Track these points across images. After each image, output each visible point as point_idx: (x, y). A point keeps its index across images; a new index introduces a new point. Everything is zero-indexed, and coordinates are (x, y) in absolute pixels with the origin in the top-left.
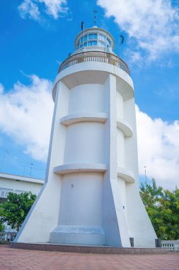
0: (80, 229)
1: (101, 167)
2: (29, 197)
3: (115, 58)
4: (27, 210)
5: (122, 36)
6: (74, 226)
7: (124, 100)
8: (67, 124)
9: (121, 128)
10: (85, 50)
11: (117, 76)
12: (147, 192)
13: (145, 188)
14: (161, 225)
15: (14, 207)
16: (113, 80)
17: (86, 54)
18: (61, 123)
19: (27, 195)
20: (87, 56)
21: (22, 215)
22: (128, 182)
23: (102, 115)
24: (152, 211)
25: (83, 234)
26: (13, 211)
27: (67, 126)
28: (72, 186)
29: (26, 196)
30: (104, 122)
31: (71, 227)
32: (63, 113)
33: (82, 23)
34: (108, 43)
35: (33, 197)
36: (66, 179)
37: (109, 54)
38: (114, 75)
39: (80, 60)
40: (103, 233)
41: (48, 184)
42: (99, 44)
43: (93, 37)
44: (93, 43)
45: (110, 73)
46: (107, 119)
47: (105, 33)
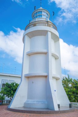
0: (37, 101)
1: (45, 74)
2: (15, 84)
3: (50, 23)
4: (15, 91)
5: (53, 12)
6: (34, 100)
7: (55, 42)
8: (30, 55)
9: (53, 55)
10: (37, 20)
12: (66, 81)
13: (65, 79)
15: (8, 89)
16: (49, 34)
18: (27, 54)
20: (38, 23)
21: (12, 93)
22: (57, 79)
23: (45, 51)
24: (68, 90)
25: (38, 104)
26: (8, 91)
27: (29, 55)
28: (33, 82)
29: (13, 84)
30: (46, 53)
31: (33, 100)
32: (28, 50)
33: (35, 7)
34: (47, 16)
35: (17, 85)
36: (30, 79)
37: (47, 22)
38: (50, 32)
39: (35, 25)
40: (46, 103)
42: (43, 17)
43: (40, 13)
44: (40, 16)
45: (48, 31)
46: (47, 52)
47: (45, 11)
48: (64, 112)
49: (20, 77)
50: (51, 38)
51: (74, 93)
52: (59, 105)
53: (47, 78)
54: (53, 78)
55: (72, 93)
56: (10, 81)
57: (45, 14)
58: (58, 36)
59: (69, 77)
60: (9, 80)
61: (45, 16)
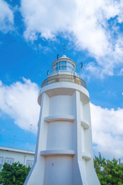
1: (71, 152)
3: (79, 79)
5: (81, 63)
7: (83, 104)
9: (82, 124)
10: (60, 73)
11: (80, 92)
12: (96, 162)
15: (9, 174)
16: (78, 94)
17: (61, 76)
19: (17, 164)
20: (62, 78)
21: (14, 180)
22: (87, 160)
23: (71, 117)
26: (7, 177)
28: (53, 164)
29: (15, 165)
33: (58, 55)
37: (75, 77)
38: (79, 91)
42: (68, 68)
43: (64, 63)
44: (64, 68)
45: (76, 90)
46: (74, 120)
47: (71, 62)
50: (80, 100)
55: (106, 183)
56: (7, 160)
57: (70, 65)
58: (89, 96)
59: (100, 156)
60: (6, 158)
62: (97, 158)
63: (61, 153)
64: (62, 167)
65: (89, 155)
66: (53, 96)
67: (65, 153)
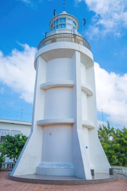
0: (57, 165)
1: (71, 121)
2: (21, 137)
3: (79, 38)
4: (21, 147)
5: (84, 19)
6: (52, 163)
7: (86, 69)
8: (46, 88)
9: (84, 90)
10: (57, 32)
11: (81, 52)
12: (104, 131)
13: (102, 128)
14: (113, 154)
15: (11, 145)
16: (78, 55)
17: (58, 36)
18: (41, 88)
20: (59, 37)
21: (17, 151)
22: (90, 128)
23: (70, 82)
24: (107, 146)
25: (59, 169)
26: (10, 149)
27: (45, 90)
28: (51, 134)
29: (18, 136)
30: (72, 87)
31: (50, 163)
32: (43, 81)
33: (55, 10)
34: (74, 25)
35: (25, 139)
36: (46, 128)
37: (75, 35)
38: (79, 51)
39: (54, 40)
40: (72, 167)
41: (33, 133)
42: (68, 27)
43: (63, 21)
44: (63, 26)
45: (76, 50)
46: (74, 85)
47: (71, 18)
48: (101, 182)
49: (30, 125)
50: (82, 62)
51: (116, 151)
52: (92, 171)
53: (74, 126)
54: (84, 126)
55: (114, 152)
57: (71, 22)
58: (93, 59)
59: (109, 125)
60: (12, 131)
61: (70, 26)
62: (105, 128)
63: (58, 122)
64: (61, 137)
65: (92, 124)
66: (50, 60)
67: (63, 121)
